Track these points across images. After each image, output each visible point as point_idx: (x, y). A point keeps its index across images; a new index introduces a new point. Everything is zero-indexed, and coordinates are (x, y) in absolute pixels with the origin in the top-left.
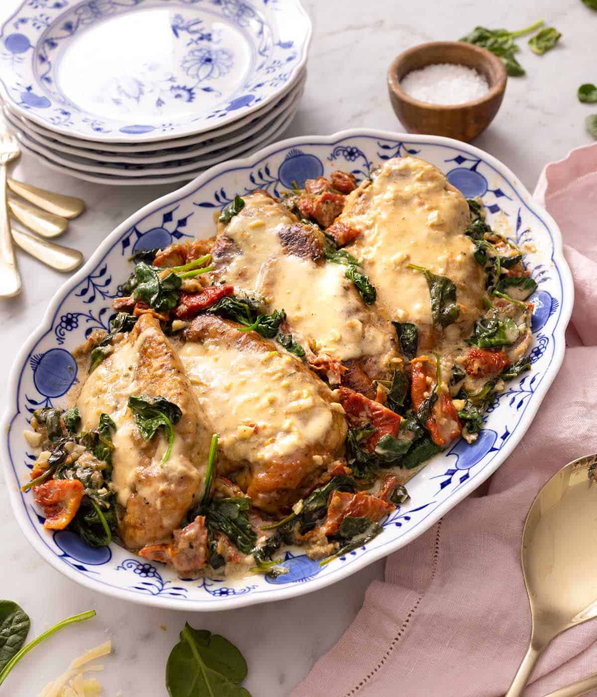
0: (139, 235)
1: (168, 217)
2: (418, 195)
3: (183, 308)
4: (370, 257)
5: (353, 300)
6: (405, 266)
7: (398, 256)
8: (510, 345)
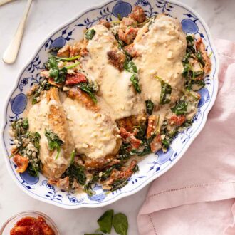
0: (52, 41)
1: (64, 32)
2: (166, 42)
3: (67, 82)
4: (142, 68)
5: (131, 92)
6: (154, 76)
7: (152, 71)
8: (187, 114)
